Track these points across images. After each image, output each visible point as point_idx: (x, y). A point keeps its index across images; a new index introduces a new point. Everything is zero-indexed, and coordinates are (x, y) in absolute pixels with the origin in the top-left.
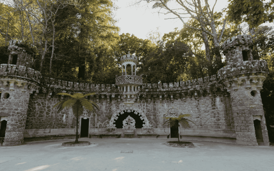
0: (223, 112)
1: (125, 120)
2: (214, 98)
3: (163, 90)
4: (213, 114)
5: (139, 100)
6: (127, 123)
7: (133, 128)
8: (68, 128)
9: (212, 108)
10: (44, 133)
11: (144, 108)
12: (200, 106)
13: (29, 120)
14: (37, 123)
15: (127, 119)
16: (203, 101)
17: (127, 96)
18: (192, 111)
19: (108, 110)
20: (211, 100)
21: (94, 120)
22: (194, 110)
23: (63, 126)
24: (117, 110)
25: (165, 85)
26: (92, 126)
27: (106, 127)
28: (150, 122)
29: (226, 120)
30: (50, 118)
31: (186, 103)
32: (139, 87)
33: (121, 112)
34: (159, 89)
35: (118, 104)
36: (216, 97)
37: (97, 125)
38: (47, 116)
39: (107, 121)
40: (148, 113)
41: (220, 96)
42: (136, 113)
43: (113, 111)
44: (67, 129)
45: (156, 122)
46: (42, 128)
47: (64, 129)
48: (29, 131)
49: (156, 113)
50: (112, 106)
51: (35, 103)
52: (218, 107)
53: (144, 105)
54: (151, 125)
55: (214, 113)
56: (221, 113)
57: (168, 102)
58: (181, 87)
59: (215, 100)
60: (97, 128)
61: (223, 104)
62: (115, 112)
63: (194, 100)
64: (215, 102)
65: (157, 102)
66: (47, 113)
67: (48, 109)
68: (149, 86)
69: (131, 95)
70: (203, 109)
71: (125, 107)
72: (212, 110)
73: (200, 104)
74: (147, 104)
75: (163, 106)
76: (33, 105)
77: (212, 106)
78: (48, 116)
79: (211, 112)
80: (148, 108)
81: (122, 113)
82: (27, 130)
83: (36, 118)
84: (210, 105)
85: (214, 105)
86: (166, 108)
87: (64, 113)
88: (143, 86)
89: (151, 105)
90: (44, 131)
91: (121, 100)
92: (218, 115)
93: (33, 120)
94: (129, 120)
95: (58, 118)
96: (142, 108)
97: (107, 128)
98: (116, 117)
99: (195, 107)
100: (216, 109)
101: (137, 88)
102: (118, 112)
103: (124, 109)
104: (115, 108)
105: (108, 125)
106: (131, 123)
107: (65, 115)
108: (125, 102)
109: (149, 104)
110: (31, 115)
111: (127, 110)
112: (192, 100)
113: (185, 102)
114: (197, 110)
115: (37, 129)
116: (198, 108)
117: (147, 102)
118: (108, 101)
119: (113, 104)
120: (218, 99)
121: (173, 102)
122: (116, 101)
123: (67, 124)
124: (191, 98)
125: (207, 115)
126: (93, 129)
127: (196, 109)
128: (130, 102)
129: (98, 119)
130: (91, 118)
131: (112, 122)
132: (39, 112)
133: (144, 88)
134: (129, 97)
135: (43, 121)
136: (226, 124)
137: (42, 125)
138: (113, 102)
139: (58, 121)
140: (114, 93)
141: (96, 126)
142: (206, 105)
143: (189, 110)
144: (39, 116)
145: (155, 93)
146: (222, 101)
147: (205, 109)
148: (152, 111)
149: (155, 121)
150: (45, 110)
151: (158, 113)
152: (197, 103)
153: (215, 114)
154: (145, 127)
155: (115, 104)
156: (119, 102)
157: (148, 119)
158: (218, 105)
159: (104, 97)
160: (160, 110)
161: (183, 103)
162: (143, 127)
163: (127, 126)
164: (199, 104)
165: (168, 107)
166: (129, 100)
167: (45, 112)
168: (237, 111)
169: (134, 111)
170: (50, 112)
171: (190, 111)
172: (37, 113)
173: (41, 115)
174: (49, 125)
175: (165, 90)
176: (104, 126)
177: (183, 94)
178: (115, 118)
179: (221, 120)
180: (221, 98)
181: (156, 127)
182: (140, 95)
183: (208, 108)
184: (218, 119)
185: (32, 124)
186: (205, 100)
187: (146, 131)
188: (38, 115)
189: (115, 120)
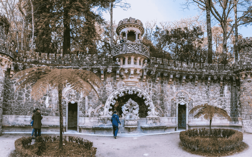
0: (230, 100)
1: (125, 105)
2: (223, 85)
3: (175, 68)
4: (220, 101)
5: (145, 77)
6: (128, 110)
7: (136, 116)
8: (52, 115)
9: (220, 95)
10: (25, 121)
11: (150, 89)
12: (210, 92)
13: (8, 104)
14: (16, 108)
15: (128, 104)
16: (213, 87)
17: (129, 70)
18: (201, 97)
19: (102, 91)
20: (220, 87)
21: (84, 105)
22: (203, 96)
23: (46, 112)
24: (114, 91)
25: (178, 63)
26: (82, 114)
27: (100, 115)
28: (157, 109)
29: (231, 108)
30: (30, 101)
31: (197, 88)
32: (146, 61)
33: (119, 93)
34: (170, 67)
35: (115, 83)
36: (225, 85)
37: (88, 112)
38: (26, 99)
39: (101, 106)
40: (155, 96)
41: (228, 85)
42: (140, 95)
43: (109, 91)
44: (51, 117)
45: (163, 108)
46: (22, 115)
47: (48, 117)
48: (10, 117)
49: (163, 97)
50: (107, 85)
51: (13, 83)
52: (226, 94)
53: (150, 86)
54: (157, 112)
55: (222, 100)
56: (227, 101)
57: (177, 84)
58: (195, 69)
59: (223, 87)
60: (88, 116)
61: (230, 93)
62: (112, 94)
63: (205, 85)
64: (223, 90)
65: (165, 83)
66: (27, 96)
67: (27, 90)
68: (158, 60)
69: (135, 71)
70: (211, 95)
71: (125, 86)
72: (219, 98)
73: (210, 90)
74: (153, 84)
75: (171, 88)
76: (11, 86)
77: (221, 93)
78: (28, 98)
79: (219, 99)
80: (155, 89)
81: (122, 95)
82: (7, 116)
83: (15, 101)
84: (219, 93)
85: (222, 92)
86: (174, 92)
87: (46, 95)
88: (152, 60)
89: (158, 86)
90: (24, 119)
91: (121, 76)
92: (224, 103)
93: (12, 104)
94: (131, 104)
95: (39, 101)
96: (148, 89)
97: (102, 117)
98: (113, 100)
99: (205, 92)
100: (223, 97)
101: (144, 61)
102: (115, 93)
103: (124, 89)
104: (111, 88)
105: (102, 113)
106: (134, 109)
107: (47, 98)
108: (126, 80)
109: (156, 85)
110: (10, 98)
111: (128, 91)
112: (202, 84)
113: (196, 86)
114: (207, 97)
115: (17, 115)
116: (207, 94)
117: (154, 81)
118: (102, 78)
119: (109, 82)
120: (226, 87)
121: (183, 85)
122: (113, 78)
123: (50, 110)
124: (202, 82)
125: (215, 102)
126: (83, 118)
127: (206, 95)
128: (133, 80)
129: (89, 104)
130: (81, 102)
131: (107, 107)
132: (17, 94)
133: (152, 63)
134: (132, 72)
135: (22, 105)
136: (231, 111)
137: (22, 111)
138: (108, 79)
139: (40, 106)
140: (111, 66)
141: (86, 114)
142: (215, 91)
143: (198, 96)
144: (18, 99)
145: (166, 71)
146: (229, 90)
147: (213, 95)
148: (159, 93)
149: (161, 107)
150: (24, 91)
151: (166, 97)
152: (207, 89)
153: (222, 102)
154: (151, 116)
155: (111, 83)
156: (117, 79)
157: (154, 104)
158: (225, 93)
159: (97, 72)
160: (168, 93)
161: (193, 87)
162: (148, 115)
163: (128, 113)
164: (208, 90)
165: (177, 90)
166: (133, 76)
167: (24, 94)
168: (249, 100)
169: (138, 93)
170: (30, 94)
171: (200, 96)
172: (16, 96)
173: (20, 97)
174: (29, 111)
175: (177, 69)
176: (97, 114)
177: (197, 76)
178: (112, 102)
179: (226, 108)
180: (229, 87)
181: (163, 116)
182: (147, 71)
183: (216, 95)
184: (224, 106)
185: (11, 108)
186: (215, 87)
187: (151, 121)
188: (17, 97)
189: (111, 105)
